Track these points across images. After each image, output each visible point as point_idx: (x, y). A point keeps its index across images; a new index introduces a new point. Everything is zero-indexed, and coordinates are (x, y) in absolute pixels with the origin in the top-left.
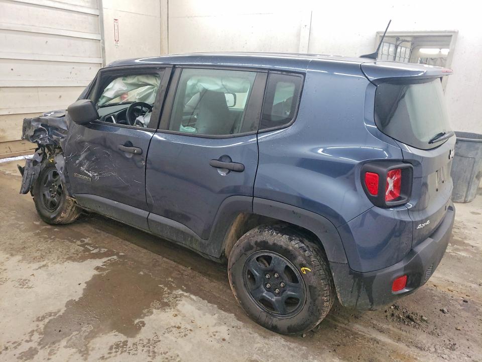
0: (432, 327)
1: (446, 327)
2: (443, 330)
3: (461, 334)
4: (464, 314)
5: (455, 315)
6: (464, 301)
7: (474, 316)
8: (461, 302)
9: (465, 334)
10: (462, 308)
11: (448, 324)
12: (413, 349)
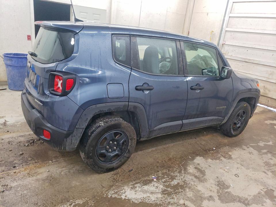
0: (22, 144)
1: (16, 148)
2: (17, 146)
3: (8, 149)
4: (12, 159)
5: (15, 156)
6: (15, 167)
7: (6, 160)
8: (16, 165)
9: (6, 150)
10: (14, 162)
11: (16, 150)
12: (23, 135)
